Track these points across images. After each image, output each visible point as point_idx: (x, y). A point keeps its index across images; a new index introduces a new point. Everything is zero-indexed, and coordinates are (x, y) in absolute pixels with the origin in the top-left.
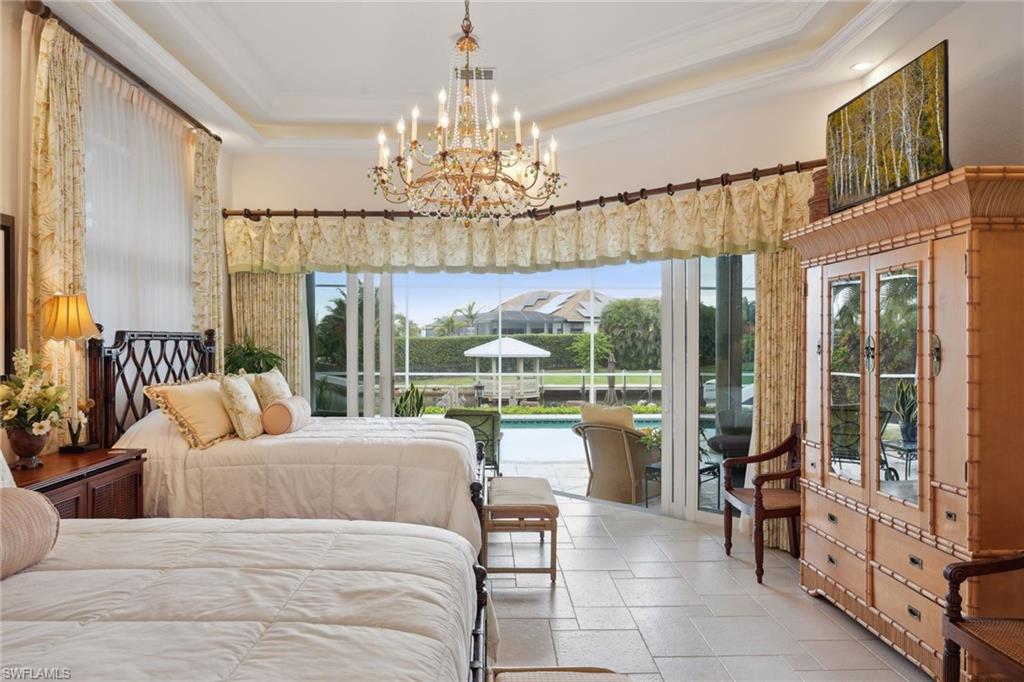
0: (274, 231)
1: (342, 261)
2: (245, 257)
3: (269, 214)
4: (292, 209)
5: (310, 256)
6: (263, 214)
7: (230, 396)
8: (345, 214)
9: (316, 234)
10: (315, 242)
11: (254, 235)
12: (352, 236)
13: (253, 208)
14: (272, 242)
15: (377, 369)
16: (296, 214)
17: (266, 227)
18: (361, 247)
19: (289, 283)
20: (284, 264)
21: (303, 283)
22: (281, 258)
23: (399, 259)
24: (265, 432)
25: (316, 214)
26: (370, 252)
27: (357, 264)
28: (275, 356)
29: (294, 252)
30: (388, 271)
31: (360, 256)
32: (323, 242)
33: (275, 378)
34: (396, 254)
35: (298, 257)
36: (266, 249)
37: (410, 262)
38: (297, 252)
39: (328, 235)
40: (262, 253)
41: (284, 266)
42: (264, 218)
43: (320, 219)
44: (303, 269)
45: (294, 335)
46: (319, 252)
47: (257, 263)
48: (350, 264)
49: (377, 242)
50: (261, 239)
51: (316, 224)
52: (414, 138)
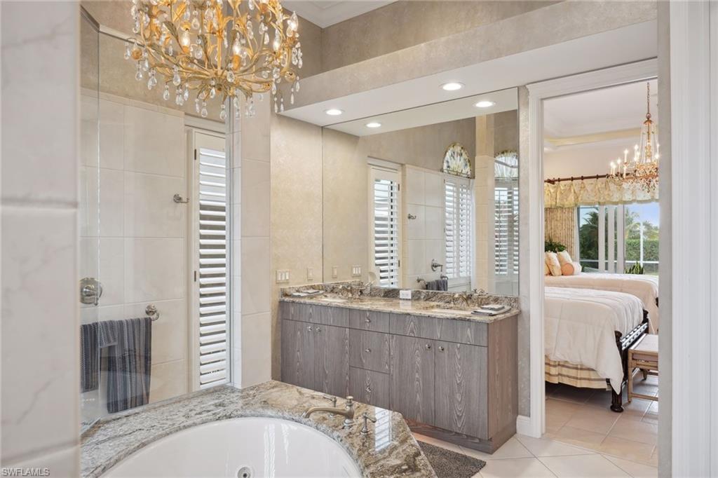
0: (562, 188)
1: (596, 200)
2: (548, 201)
3: (559, 180)
4: (570, 177)
5: (580, 199)
6: (556, 181)
7: (550, 260)
8: (598, 177)
9: (583, 188)
10: (582, 192)
11: (552, 191)
12: (602, 188)
13: (551, 179)
14: (561, 193)
15: (616, 259)
16: (572, 179)
17: (558, 186)
18: (606, 193)
19: (569, 212)
20: (566, 203)
21: (576, 211)
22: (565, 200)
23: (627, 197)
24: (562, 275)
25: (582, 178)
26: (611, 194)
27: (603, 201)
28: (562, 246)
29: (571, 198)
30: (621, 203)
31: (606, 197)
32: (586, 192)
33: (565, 254)
34: (626, 195)
35: (573, 199)
36: (558, 197)
37: (634, 198)
38: (573, 197)
39: (589, 188)
40: (556, 199)
41: (567, 204)
42: (557, 182)
43: (585, 181)
44: (576, 205)
45: (572, 236)
46: (584, 196)
47: (554, 203)
48: (600, 201)
49: (615, 190)
50: (556, 192)
51: (582, 183)
52: (625, 161)
